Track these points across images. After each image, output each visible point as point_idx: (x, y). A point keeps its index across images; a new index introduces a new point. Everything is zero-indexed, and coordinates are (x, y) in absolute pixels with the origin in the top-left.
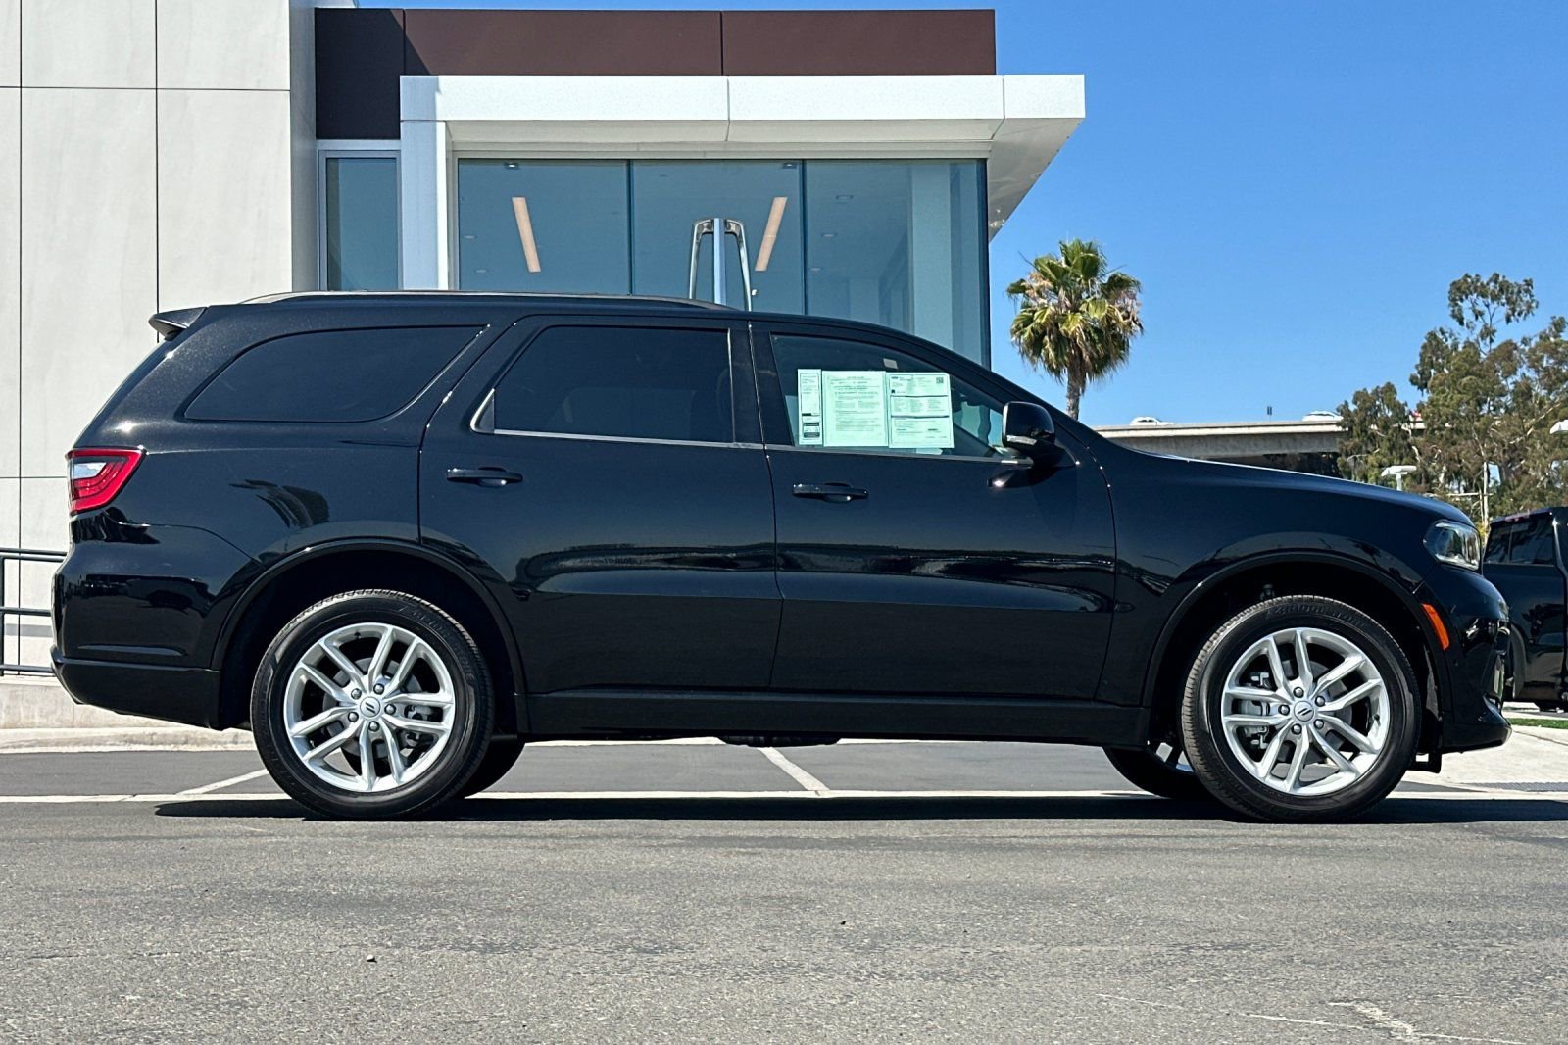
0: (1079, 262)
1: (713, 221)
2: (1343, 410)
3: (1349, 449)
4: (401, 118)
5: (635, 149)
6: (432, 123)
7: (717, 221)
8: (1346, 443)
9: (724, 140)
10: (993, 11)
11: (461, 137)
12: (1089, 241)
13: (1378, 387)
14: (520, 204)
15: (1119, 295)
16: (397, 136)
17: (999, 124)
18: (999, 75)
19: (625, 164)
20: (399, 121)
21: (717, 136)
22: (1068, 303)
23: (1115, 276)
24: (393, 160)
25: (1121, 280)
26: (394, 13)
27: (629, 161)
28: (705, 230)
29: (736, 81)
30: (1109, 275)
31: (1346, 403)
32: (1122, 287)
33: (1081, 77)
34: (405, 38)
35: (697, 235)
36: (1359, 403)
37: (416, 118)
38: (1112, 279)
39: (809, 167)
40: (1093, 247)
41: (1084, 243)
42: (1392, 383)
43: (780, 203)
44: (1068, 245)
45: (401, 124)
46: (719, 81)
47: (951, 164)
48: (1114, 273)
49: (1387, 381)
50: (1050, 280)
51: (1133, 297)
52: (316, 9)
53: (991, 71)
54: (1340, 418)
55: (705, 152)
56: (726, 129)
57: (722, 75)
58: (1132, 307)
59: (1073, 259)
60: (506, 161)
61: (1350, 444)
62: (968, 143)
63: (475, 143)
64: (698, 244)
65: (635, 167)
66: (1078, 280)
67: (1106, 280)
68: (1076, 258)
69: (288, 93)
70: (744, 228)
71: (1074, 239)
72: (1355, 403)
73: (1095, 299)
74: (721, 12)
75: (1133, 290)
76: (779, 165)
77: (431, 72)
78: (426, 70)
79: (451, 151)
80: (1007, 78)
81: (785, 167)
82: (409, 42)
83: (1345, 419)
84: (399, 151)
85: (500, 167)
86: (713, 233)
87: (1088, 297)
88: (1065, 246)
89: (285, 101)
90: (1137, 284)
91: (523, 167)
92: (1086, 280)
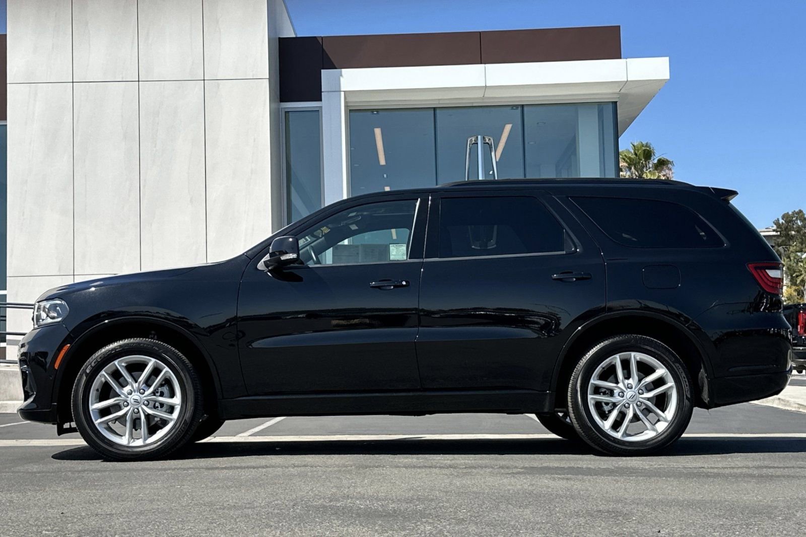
0: (642, 153)
1: (477, 137)
2: (777, 223)
3: (779, 242)
4: (323, 90)
5: (438, 103)
6: (339, 93)
7: (479, 137)
8: (778, 240)
9: (482, 96)
10: (619, 27)
11: (351, 99)
12: (646, 142)
13: (794, 211)
14: (378, 132)
15: (663, 168)
16: (321, 100)
17: (624, 83)
18: (624, 58)
19: (432, 110)
20: (321, 92)
21: (479, 94)
22: (637, 173)
23: (660, 159)
24: (317, 112)
25: (663, 161)
26: (318, 39)
27: (435, 109)
28: (473, 142)
29: (488, 66)
30: (657, 159)
31: (778, 219)
32: (664, 164)
33: (667, 59)
34: (323, 50)
35: (470, 144)
36: (785, 219)
37: (329, 90)
38: (659, 160)
39: (525, 109)
40: (649, 144)
41: (643, 143)
42: (802, 209)
43: (508, 127)
44: (635, 144)
45: (322, 93)
46: (480, 67)
47: (598, 105)
48: (659, 157)
49: (799, 209)
50: (627, 162)
51: (670, 170)
52: (279, 38)
53: (618, 56)
54: (775, 227)
55: (473, 103)
56: (484, 90)
57: (481, 63)
58: (669, 174)
59: (638, 151)
60: (372, 111)
61: (780, 240)
62: (606, 94)
63: (359, 102)
64: (470, 149)
65: (438, 111)
66: (642, 161)
67: (656, 161)
68: (640, 151)
69: (268, 80)
70: (493, 140)
71: (639, 141)
72: (783, 219)
73: (650, 171)
74: (480, 32)
75: (670, 166)
76: (510, 108)
77: (337, 66)
78: (334, 65)
79: (346, 106)
80: (629, 60)
81: (512, 109)
82: (325, 52)
83: (778, 227)
84: (321, 107)
85: (369, 113)
86: (477, 143)
87: (647, 170)
88: (633, 145)
89: (266, 84)
90: (672, 163)
91: (381, 113)
92: (645, 161)
